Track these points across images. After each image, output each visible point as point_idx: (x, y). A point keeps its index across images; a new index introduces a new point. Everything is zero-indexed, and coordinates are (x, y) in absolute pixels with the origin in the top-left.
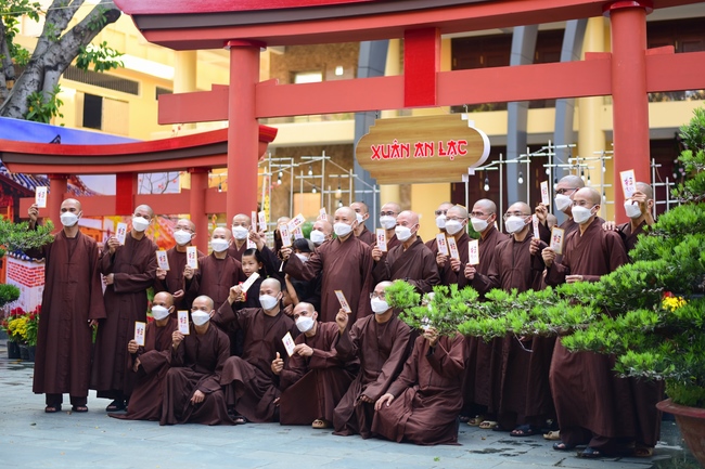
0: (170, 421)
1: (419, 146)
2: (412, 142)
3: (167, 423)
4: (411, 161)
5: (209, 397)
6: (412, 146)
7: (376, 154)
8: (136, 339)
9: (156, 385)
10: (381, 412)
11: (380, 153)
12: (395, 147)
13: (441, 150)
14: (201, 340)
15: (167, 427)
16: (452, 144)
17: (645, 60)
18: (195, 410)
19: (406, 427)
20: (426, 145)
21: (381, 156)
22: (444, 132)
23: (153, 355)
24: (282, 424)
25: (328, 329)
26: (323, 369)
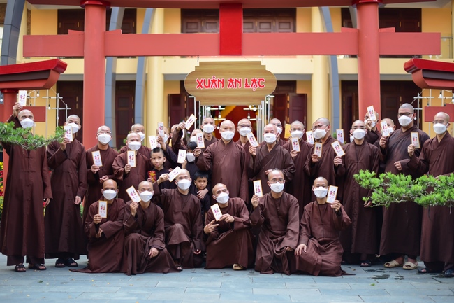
0: (135, 271)
1: (231, 81)
2: (226, 78)
3: (133, 273)
4: (225, 91)
5: (161, 252)
6: (226, 81)
7: (200, 85)
8: (100, 214)
9: (114, 246)
10: (302, 256)
11: (203, 84)
12: (214, 81)
13: (246, 84)
14: (146, 212)
15: (133, 277)
16: (254, 81)
17: (380, 35)
18: (149, 262)
19: (322, 265)
20: (236, 81)
21: (203, 86)
22: (249, 72)
23: (111, 225)
24: (206, 269)
25: (237, 203)
26: (242, 229)
